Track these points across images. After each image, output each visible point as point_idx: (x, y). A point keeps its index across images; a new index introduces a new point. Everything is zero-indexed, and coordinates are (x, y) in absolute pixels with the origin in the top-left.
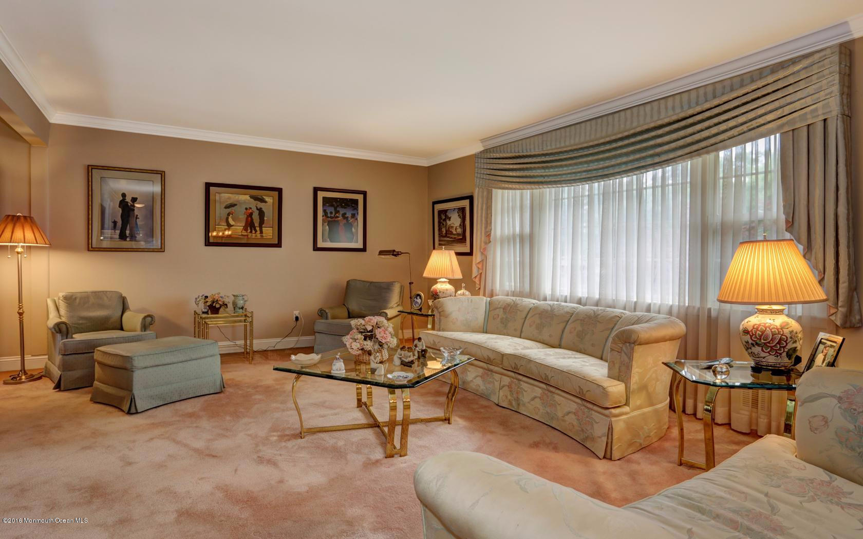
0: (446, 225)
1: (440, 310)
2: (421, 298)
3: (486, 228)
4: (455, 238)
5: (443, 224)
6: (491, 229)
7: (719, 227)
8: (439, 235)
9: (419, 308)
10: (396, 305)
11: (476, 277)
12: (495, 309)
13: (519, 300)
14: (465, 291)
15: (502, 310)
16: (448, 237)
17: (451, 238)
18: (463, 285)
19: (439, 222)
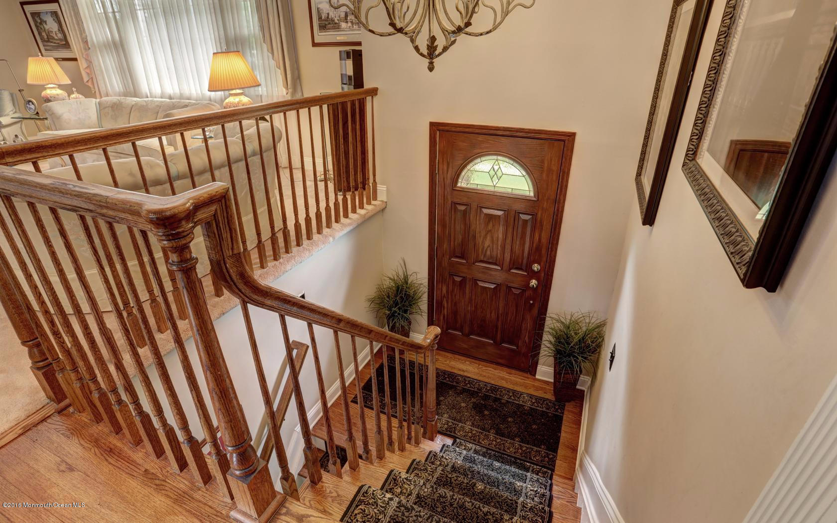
0: (45, 30)
1: (50, 113)
2: (33, 104)
3: (81, 34)
4: (58, 43)
5: (41, 29)
6: (86, 36)
7: (234, 39)
8: (41, 39)
9: (36, 113)
10: (11, 112)
11: (88, 81)
12: (105, 108)
13: (123, 99)
14: (78, 95)
15: (110, 108)
16: (52, 42)
17: (55, 43)
18: (74, 89)
19: (36, 26)
